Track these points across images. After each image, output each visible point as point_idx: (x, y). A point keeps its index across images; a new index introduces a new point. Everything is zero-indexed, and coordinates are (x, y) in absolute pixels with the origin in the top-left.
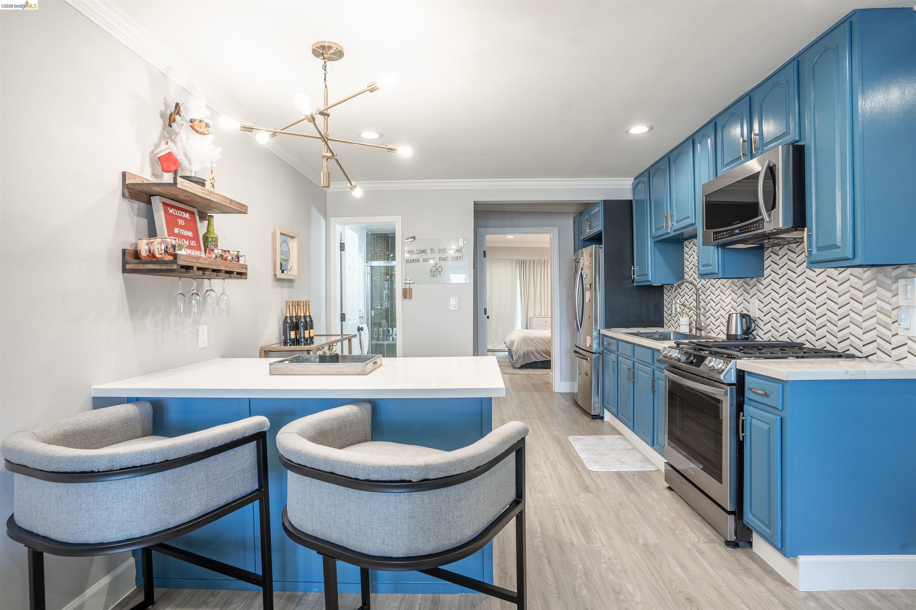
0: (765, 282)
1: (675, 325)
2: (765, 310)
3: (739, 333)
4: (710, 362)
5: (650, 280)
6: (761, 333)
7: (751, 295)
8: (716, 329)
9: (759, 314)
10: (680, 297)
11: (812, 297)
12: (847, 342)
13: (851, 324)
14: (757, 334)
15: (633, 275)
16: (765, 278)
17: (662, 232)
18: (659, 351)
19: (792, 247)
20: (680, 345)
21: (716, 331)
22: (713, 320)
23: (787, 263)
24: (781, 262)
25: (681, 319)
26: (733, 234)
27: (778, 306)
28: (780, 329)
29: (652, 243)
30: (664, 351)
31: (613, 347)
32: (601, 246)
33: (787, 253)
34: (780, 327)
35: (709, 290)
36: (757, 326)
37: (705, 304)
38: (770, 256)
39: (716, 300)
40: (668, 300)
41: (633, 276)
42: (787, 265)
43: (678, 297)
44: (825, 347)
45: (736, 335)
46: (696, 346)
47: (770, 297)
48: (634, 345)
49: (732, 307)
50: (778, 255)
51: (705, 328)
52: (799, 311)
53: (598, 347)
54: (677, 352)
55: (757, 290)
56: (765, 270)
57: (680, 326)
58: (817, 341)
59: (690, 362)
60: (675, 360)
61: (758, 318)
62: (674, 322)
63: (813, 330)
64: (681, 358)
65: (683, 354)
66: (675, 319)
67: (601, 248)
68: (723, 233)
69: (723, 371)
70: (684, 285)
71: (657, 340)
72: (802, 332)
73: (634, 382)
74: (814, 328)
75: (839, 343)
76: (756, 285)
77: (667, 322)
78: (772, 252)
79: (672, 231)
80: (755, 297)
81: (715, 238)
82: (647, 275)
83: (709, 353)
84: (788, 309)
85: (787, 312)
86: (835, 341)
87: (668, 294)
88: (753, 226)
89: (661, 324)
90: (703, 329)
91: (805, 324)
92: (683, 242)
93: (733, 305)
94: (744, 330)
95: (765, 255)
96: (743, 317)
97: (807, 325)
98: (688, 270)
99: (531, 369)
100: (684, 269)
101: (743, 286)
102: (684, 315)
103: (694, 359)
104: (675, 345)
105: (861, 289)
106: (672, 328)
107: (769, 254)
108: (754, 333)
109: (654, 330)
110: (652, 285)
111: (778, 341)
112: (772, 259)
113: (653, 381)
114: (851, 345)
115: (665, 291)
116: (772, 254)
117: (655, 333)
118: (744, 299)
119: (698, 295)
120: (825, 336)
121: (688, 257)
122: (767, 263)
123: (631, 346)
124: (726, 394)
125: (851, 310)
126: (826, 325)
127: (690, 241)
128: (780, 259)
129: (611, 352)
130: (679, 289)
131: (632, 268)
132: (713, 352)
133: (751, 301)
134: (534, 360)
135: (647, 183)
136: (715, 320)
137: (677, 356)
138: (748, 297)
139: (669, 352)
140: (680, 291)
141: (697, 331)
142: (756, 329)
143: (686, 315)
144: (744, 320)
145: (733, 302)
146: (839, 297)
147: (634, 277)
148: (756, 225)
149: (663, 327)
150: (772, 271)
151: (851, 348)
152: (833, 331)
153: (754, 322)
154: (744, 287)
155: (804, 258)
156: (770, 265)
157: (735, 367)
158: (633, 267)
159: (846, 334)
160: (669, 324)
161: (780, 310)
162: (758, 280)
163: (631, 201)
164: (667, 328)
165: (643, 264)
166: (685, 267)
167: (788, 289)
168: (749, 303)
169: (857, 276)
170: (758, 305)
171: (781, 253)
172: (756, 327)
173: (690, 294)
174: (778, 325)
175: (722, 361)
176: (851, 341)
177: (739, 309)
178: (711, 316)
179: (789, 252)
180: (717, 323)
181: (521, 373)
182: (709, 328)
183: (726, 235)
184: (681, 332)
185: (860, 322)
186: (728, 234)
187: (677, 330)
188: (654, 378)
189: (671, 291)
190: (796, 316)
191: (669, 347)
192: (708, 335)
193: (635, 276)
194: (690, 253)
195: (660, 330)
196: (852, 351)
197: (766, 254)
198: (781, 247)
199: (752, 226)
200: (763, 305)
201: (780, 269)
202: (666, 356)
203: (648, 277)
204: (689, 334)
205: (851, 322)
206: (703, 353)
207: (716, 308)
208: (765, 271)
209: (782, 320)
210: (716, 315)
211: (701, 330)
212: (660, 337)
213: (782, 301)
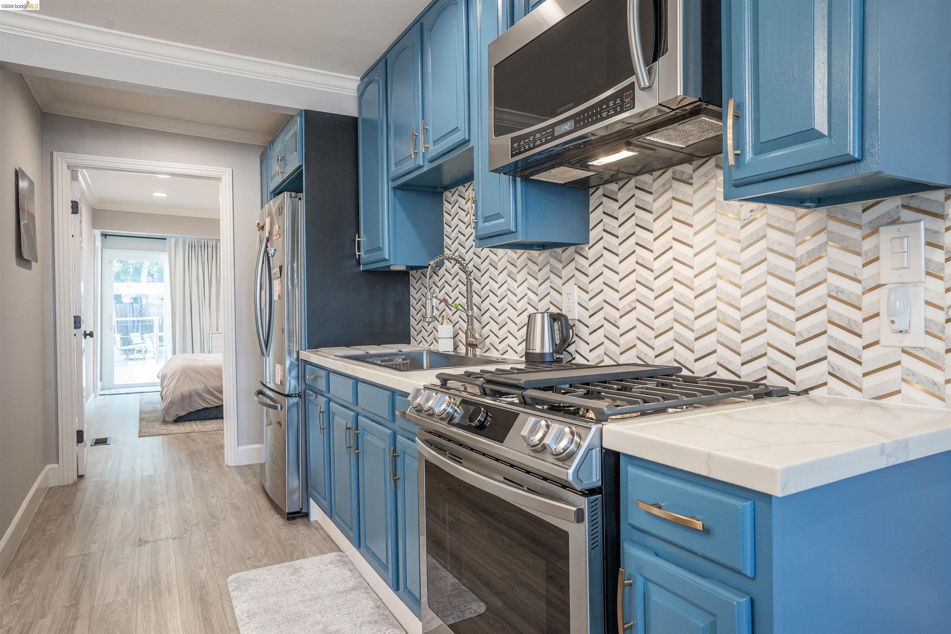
0: (591, 254)
1: (430, 339)
2: (591, 305)
3: (548, 349)
4: (534, 430)
5: (387, 258)
6: (584, 348)
7: (565, 279)
8: (500, 343)
9: (579, 313)
10: (437, 290)
11: (686, 276)
12: (762, 363)
13: (769, 324)
14: (577, 351)
15: (359, 251)
16: (590, 245)
17: (408, 165)
18: (405, 395)
19: (645, 182)
20: (448, 382)
21: (500, 347)
22: (495, 327)
23: (634, 214)
24: (622, 215)
25: (440, 328)
26: (556, 134)
27: (618, 296)
28: (622, 341)
29: (390, 190)
30: (415, 397)
31: (321, 385)
32: (300, 195)
33: (634, 195)
34: (621, 336)
35: (487, 274)
36: (576, 335)
37: (480, 300)
38: (602, 203)
39: (499, 292)
40: (417, 296)
41: (357, 253)
42: (634, 217)
43: (434, 290)
44: (715, 373)
45: (542, 355)
46: (486, 386)
47: (601, 280)
48: (357, 380)
49: (528, 303)
50: (617, 201)
51: (482, 342)
52: (659, 304)
53: (297, 383)
54: (445, 401)
55: (576, 269)
56: (591, 230)
57: (439, 340)
58: (696, 360)
59: (476, 427)
60: (442, 419)
61: (579, 320)
62: (427, 334)
63: (688, 340)
64: (455, 414)
65: (458, 403)
66: (430, 328)
67: (300, 199)
68: (535, 136)
69: (571, 456)
70: (443, 268)
71: (400, 370)
72: (666, 344)
73: (358, 454)
74: (691, 336)
75: (743, 364)
76: (574, 259)
77: (416, 333)
78: (604, 195)
79: (426, 162)
80: (573, 281)
81: (515, 150)
82: (380, 249)
83: (520, 402)
84: (637, 300)
85: (635, 308)
86: (734, 361)
87: (416, 286)
88: (608, 106)
89: (406, 339)
90: (479, 344)
91: (672, 328)
92: (441, 193)
93: (529, 299)
94: (556, 345)
95: (591, 202)
96: (555, 320)
97: (675, 331)
98: (450, 242)
99: (198, 422)
100: (443, 240)
101: (549, 262)
102: (445, 321)
103: (486, 419)
104: (438, 382)
105: (791, 255)
106: (423, 345)
107: (598, 200)
108: (571, 349)
109: (394, 348)
110: (392, 268)
111: (619, 365)
112: (604, 208)
113: (395, 458)
114: (769, 368)
115: (412, 281)
116: (605, 199)
117: (396, 355)
118: (551, 287)
119: (469, 285)
120: (715, 352)
121: (449, 218)
122: (594, 217)
123: (351, 381)
124: (579, 517)
125: (769, 297)
126: (715, 330)
127: (453, 190)
128: (620, 208)
129: (318, 392)
130: (435, 276)
131: (357, 239)
132: (528, 401)
133: (565, 289)
134: (202, 406)
135: (381, 83)
136: (497, 327)
137: (445, 410)
138: (558, 282)
139: (428, 400)
140: (437, 279)
141: (469, 348)
142: (574, 342)
143: (448, 321)
144: (556, 325)
145: (530, 294)
146: (743, 273)
147: (359, 255)
148: (615, 104)
149: (409, 343)
150: (604, 230)
151: (770, 374)
152: (731, 340)
153: (572, 327)
154: (551, 265)
155: (669, 202)
156: (602, 220)
157: (597, 443)
158: (359, 237)
159: (760, 347)
160: (419, 338)
161: (621, 305)
162: (578, 250)
163: (355, 120)
164: (416, 344)
165: (375, 233)
166: (445, 236)
167: (637, 263)
168: (561, 294)
169: (783, 227)
170: (579, 297)
171: (622, 196)
172: (575, 338)
173: (454, 283)
174: (617, 332)
175: (567, 430)
176: (770, 359)
177: (542, 306)
178: (491, 321)
179: (638, 193)
180: (502, 333)
181: (176, 431)
182: (487, 341)
183: (541, 140)
184: (441, 350)
185: (791, 321)
186: (546, 137)
187: (432, 348)
188: (395, 451)
189: (422, 280)
190: (652, 315)
191: (426, 388)
192: (485, 354)
193: (362, 253)
194: (453, 212)
195: (405, 348)
196: (774, 381)
197: (593, 201)
198: (622, 183)
199: (605, 106)
200: (586, 297)
201: (619, 226)
202: (419, 410)
203: (383, 254)
204: (453, 353)
205: (769, 321)
206: (502, 403)
207: (499, 306)
208: (591, 233)
209: (625, 323)
210: (500, 319)
211: (474, 346)
212: (405, 362)
213: (624, 287)
